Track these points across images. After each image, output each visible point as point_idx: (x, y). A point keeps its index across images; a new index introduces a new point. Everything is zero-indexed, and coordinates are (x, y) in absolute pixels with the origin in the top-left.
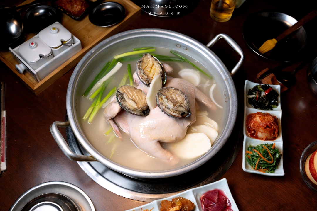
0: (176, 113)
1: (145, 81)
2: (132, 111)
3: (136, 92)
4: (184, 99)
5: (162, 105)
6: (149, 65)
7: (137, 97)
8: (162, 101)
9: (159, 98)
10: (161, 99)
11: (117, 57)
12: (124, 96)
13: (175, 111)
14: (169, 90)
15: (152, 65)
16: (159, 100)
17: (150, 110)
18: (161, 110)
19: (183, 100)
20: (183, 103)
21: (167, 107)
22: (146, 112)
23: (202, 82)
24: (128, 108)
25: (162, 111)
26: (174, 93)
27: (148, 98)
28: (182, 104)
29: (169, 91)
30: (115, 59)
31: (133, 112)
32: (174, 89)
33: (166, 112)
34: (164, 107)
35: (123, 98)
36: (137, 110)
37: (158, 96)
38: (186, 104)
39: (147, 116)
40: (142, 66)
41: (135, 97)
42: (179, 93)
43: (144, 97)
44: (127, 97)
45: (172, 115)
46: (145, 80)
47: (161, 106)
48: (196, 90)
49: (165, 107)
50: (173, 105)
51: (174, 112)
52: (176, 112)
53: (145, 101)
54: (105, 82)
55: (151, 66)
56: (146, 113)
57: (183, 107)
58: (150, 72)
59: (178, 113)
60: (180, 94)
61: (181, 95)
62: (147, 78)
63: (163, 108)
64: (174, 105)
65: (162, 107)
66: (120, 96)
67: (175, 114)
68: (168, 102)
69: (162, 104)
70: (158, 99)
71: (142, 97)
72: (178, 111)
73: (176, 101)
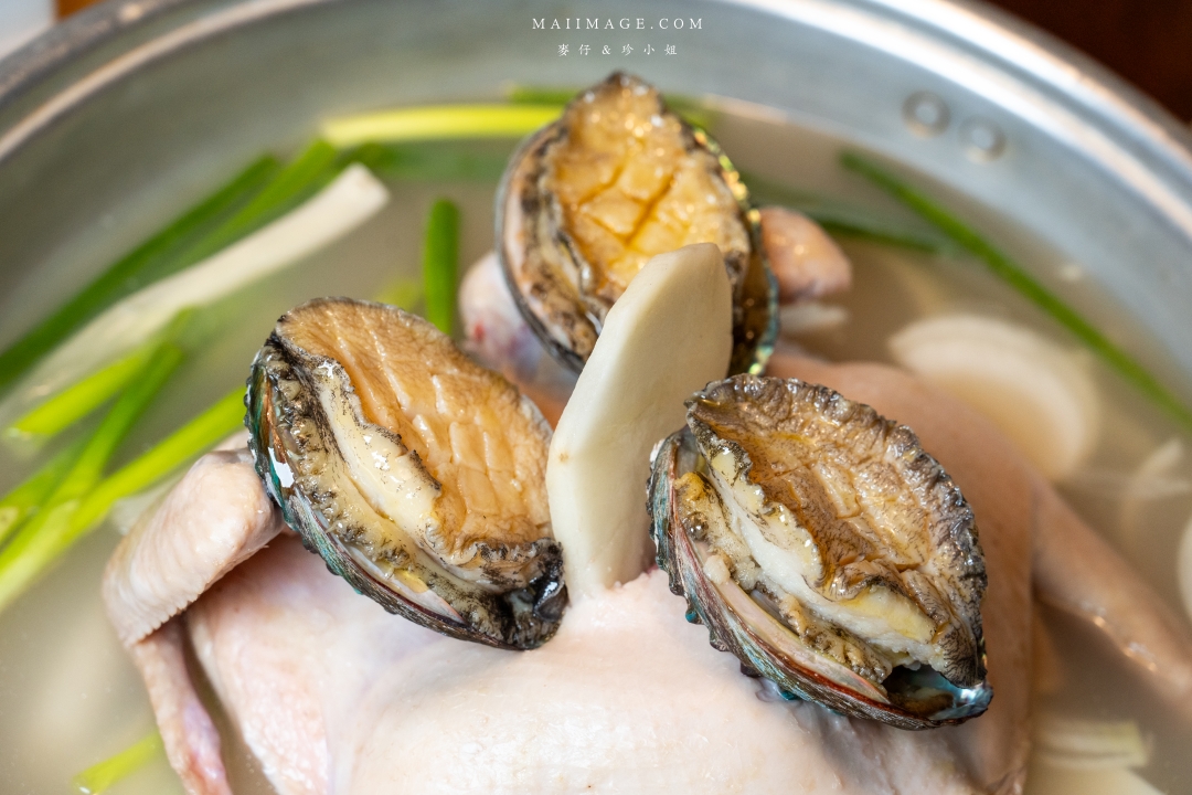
0: (837, 650)
1: (566, 316)
2: (383, 559)
3: (456, 390)
4: (938, 533)
5: (699, 548)
6: (626, 183)
7: (456, 435)
8: (712, 512)
9: (677, 473)
10: (695, 487)
11: (348, 129)
12: (326, 398)
13: (831, 637)
14: (789, 417)
15: (656, 187)
16: (677, 493)
17: (563, 597)
18: (681, 604)
19: (921, 536)
20: (915, 567)
21: (747, 575)
22: (521, 608)
23: (1109, 456)
24: (339, 517)
25: (694, 619)
26: (837, 446)
27: (563, 458)
28: (908, 576)
29: (789, 427)
30: (324, 148)
31: (384, 574)
32: (843, 408)
33: (732, 624)
34: (715, 570)
35: (314, 413)
36: (433, 568)
37: (676, 461)
38: (950, 581)
39: (527, 653)
40: (559, 175)
41: (440, 429)
42: (888, 458)
43: (524, 450)
44: (354, 401)
45: (790, 664)
46: (564, 305)
47: (692, 554)
48: (1054, 505)
49: (733, 575)
50: (816, 560)
51: (812, 640)
52: (838, 644)
53: (533, 496)
54: (188, 318)
55: (645, 195)
56: (523, 619)
57: (913, 599)
58: (628, 240)
59: (855, 657)
60: (899, 466)
61: (914, 480)
62: (593, 292)
63: (704, 584)
64: (825, 564)
65: (698, 565)
66: (289, 388)
67: (824, 663)
68: (762, 520)
69: (703, 539)
70: (667, 485)
71: (505, 447)
72: (860, 641)
73: (852, 531)
